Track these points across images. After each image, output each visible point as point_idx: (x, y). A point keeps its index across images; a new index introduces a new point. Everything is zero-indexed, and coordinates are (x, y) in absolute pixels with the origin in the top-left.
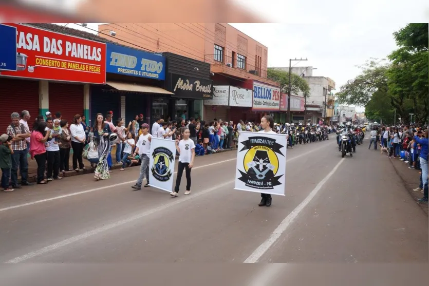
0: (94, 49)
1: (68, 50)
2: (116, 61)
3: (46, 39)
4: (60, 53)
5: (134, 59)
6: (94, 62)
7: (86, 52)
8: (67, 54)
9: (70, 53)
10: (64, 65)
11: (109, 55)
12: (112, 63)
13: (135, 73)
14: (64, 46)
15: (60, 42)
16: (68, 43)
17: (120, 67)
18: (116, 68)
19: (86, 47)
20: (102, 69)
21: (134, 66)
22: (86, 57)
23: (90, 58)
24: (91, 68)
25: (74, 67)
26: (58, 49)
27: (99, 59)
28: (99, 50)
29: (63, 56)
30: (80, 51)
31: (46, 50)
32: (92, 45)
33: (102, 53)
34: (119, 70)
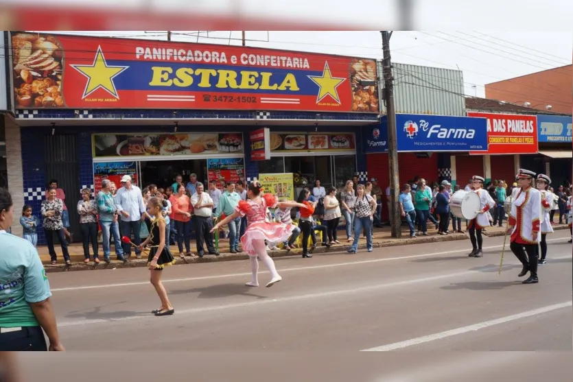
0: (528, 122)
1: (509, 127)
2: (545, 130)
3: (495, 121)
4: (504, 130)
5: (561, 125)
6: (528, 134)
7: (522, 126)
8: (509, 131)
9: (511, 129)
10: (507, 139)
11: (539, 125)
12: (542, 133)
13: (562, 139)
14: (506, 124)
15: (504, 121)
16: (509, 121)
17: (549, 136)
18: (546, 136)
19: (521, 122)
20: (535, 139)
21: (560, 133)
22: (522, 131)
23: (525, 131)
24: (526, 139)
25: (515, 141)
26: (503, 127)
27: (532, 131)
28: (532, 122)
29: (506, 133)
30: (517, 126)
31: (495, 130)
32: (526, 119)
33: (534, 125)
34: (548, 138)
